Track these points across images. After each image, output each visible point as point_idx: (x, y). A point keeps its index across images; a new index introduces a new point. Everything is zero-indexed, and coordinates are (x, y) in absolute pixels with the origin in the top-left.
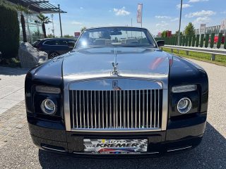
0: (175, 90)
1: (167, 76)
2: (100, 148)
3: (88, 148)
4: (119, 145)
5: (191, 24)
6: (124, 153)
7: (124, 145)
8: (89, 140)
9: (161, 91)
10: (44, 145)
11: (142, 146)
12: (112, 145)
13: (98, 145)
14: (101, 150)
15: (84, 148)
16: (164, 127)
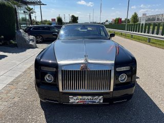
0: (118, 69)
1: (114, 62)
2: (78, 101)
3: (71, 101)
4: (88, 99)
5: (135, 13)
6: (90, 103)
7: (90, 99)
8: (72, 96)
9: (111, 71)
10: (46, 99)
11: (100, 100)
12: (84, 99)
13: (77, 99)
14: (79, 102)
15: (69, 100)
16: (112, 90)
